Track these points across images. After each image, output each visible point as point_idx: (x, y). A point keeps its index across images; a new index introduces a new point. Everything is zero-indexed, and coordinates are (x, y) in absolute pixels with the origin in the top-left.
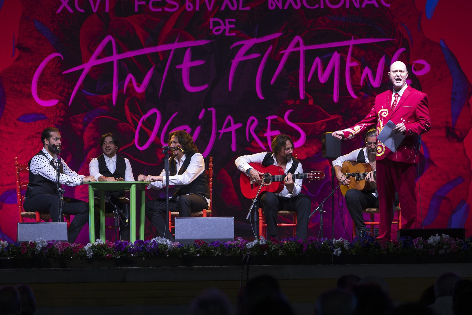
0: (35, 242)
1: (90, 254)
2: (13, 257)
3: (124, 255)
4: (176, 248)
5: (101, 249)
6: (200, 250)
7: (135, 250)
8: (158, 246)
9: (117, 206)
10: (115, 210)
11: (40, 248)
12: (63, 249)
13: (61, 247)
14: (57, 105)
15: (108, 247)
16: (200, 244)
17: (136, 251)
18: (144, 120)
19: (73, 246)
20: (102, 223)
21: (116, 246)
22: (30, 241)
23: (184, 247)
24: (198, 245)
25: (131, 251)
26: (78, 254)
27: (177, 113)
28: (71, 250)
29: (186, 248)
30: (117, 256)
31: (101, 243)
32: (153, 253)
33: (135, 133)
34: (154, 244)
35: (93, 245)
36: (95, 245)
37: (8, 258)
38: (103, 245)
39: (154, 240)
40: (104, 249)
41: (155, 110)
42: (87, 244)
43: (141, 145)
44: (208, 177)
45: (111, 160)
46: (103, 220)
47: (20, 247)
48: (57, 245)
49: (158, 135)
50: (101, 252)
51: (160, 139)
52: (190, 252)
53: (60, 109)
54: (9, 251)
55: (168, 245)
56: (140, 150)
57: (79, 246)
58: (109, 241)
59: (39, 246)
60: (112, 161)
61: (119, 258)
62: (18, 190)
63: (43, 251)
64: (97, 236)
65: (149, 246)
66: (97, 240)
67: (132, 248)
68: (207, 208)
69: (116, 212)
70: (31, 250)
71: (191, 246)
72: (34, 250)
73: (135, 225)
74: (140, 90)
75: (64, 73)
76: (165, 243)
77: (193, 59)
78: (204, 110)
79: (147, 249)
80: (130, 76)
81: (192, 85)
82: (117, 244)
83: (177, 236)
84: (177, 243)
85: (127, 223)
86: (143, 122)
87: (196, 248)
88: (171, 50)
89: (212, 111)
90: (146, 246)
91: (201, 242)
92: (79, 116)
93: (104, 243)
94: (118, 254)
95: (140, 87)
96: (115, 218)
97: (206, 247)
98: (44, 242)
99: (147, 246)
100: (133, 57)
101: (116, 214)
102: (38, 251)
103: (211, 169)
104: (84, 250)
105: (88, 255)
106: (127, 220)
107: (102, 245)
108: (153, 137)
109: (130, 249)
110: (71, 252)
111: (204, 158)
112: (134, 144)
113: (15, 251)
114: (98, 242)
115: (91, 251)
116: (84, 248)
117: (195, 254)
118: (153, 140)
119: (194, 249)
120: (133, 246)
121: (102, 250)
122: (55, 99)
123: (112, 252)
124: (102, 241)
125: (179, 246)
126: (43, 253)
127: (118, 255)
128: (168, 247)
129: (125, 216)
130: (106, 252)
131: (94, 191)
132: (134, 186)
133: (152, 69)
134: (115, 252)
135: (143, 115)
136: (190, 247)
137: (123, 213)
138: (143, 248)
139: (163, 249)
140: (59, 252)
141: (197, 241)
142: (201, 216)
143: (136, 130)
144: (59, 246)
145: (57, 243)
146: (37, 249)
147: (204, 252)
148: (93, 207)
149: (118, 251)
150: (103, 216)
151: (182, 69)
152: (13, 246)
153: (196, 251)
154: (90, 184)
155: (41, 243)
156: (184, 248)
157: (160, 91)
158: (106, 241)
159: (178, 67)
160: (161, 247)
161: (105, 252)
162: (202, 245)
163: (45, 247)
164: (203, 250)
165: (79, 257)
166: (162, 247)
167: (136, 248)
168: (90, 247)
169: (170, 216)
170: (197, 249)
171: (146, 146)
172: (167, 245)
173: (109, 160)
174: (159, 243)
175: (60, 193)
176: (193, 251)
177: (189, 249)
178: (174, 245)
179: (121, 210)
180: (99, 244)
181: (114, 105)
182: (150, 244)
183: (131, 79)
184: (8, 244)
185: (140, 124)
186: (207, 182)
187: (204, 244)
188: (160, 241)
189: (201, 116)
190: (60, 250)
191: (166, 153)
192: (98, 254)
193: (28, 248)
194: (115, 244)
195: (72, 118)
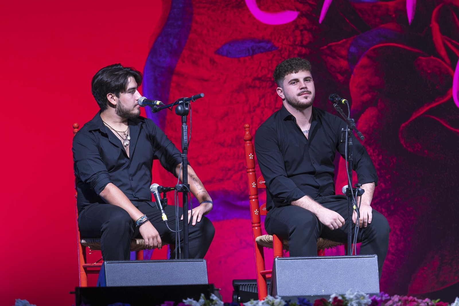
0: (343, 296)
14: (294, 21)
22: (333, 296)
33: (452, 77)
53: (302, 31)
62: (252, 192)
92: (340, 42)
98: (362, 298)
112: (452, 97)
122: (291, 10)
155: (357, 299)
195: (325, 47)
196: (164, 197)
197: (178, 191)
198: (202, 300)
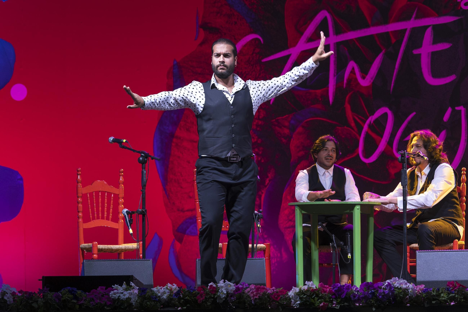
0: (217, 286)
1: (297, 303)
2: (185, 308)
3: (346, 304)
4: (420, 293)
5: (313, 295)
6: (455, 295)
7: (361, 297)
8: (394, 290)
9: (336, 235)
10: (332, 241)
11: (224, 294)
12: (257, 296)
13: (255, 293)
15: (323, 293)
16: (455, 287)
17: (363, 298)
18: (371, 122)
19: (272, 291)
20: (315, 260)
21: (333, 291)
23: (433, 292)
24: (452, 290)
25: (356, 298)
26: (279, 303)
27: (414, 113)
28: (268, 297)
29: (435, 294)
30: (335, 306)
31: (312, 286)
32: (387, 302)
33: (358, 141)
34: (388, 288)
35: (300, 290)
36: (304, 290)
37: (179, 309)
38: (315, 290)
39: (388, 283)
40: (317, 296)
41: (385, 110)
42: (292, 288)
43: (367, 156)
44: (460, 195)
45: (327, 173)
46: (315, 255)
47: (195, 292)
48: (248, 289)
49: (390, 143)
50: (312, 300)
51: (392, 148)
52: (441, 298)
54: (180, 299)
55: (409, 289)
56: (365, 163)
57: (280, 291)
58: (324, 285)
59: (222, 291)
60: (329, 174)
61: (338, 308)
62: (198, 215)
63: (228, 299)
64: (308, 277)
65: (382, 291)
66: (306, 282)
67: (356, 293)
68: (459, 239)
69: (334, 244)
70: (211, 297)
71: (442, 291)
72: (216, 296)
73: (360, 262)
74: (365, 83)
75: (264, 60)
76: (404, 286)
77: (435, 41)
78: (450, 110)
79: (379, 295)
80: (352, 64)
81: (435, 75)
82: (336, 289)
83: (420, 276)
84: (422, 286)
85: (350, 260)
86: (370, 126)
87: (449, 294)
88: (406, 29)
89: (461, 110)
90: (377, 291)
91: (457, 285)
92: (284, 117)
93: (316, 287)
94: (337, 302)
95: (365, 79)
96: (332, 253)
97: (463, 291)
98: (229, 286)
99: (379, 291)
100: (356, 39)
101: (333, 247)
102: (221, 299)
103: (464, 185)
104: (288, 297)
105: (294, 304)
106: (349, 256)
107: (313, 290)
108: (382, 146)
109: (355, 295)
110: (269, 299)
111: (453, 170)
112: (358, 154)
113: (189, 298)
114: (308, 286)
115: (297, 298)
116: (288, 294)
117: (448, 303)
118: (383, 150)
119: (446, 295)
120: (358, 291)
121: (313, 297)
123: (327, 299)
124: (315, 284)
125: (424, 291)
126: (229, 301)
127: (337, 305)
128: (408, 292)
129: (347, 249)
130: (320, 300)
131: (303, 214)
132: (358, 207)
133: (381, 55)
134: (333, 300)
135: (370, 116)
136: (440, 292)
137: (344, 245)
138: (373, 293)
139: (402, 296)
140: (252, 300)
141: (451, 283)
142: (451, 248)
143: (360, 136)
144: (251, 291)
145: (249, 287)
146: (219, 296)
147: (461, 299)
148: (300, 238)
149: (336, 298)
150: (315, 250)
151: (420, 55)
152: (186, 292)
153: (449, 297)
154: (298, 205)
155: (225, 287)
156: (431, 293)
157: (392, 85)
158: (320, 284)
159: (416, 52)
160: (399, 292)
161: (318, 300)
162: (457, 289)
163: (232, 293)
164: (459, 297)
165: (280, 307)
166: (401, 293)
167: (363, 294)
168: (296, 293)
169: (408, 250)
170: (451, 295)
171: (373, 158)
172: (407, 290)
173: (324, 173)
174: (396, 287)
175: (256, 218)
176: (445, 297)
177: (439, 295)
178: (418, 289)
179: (341, 241)
180: (309, 288)
181: (331, 103)
182: (384, 288)
183: (353, 69)
184: (178, 289)
185: (366, 128)
186: (459, 203)
187: (461, 287)
188: (398, 283)
189: (446, 118)
190: (253, 297)
191: (403, 161)
192: (308, 303)
193: (207, 294)
194: (333, 289)
195: (274, 120)
196: (131, 218)
197: (139, 214)
198: (124, 286)
